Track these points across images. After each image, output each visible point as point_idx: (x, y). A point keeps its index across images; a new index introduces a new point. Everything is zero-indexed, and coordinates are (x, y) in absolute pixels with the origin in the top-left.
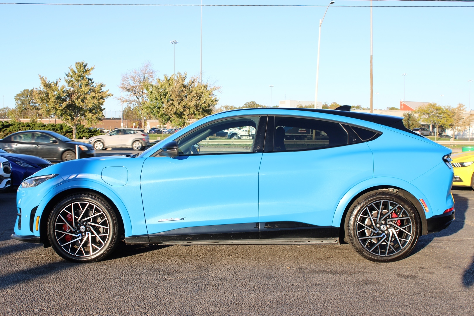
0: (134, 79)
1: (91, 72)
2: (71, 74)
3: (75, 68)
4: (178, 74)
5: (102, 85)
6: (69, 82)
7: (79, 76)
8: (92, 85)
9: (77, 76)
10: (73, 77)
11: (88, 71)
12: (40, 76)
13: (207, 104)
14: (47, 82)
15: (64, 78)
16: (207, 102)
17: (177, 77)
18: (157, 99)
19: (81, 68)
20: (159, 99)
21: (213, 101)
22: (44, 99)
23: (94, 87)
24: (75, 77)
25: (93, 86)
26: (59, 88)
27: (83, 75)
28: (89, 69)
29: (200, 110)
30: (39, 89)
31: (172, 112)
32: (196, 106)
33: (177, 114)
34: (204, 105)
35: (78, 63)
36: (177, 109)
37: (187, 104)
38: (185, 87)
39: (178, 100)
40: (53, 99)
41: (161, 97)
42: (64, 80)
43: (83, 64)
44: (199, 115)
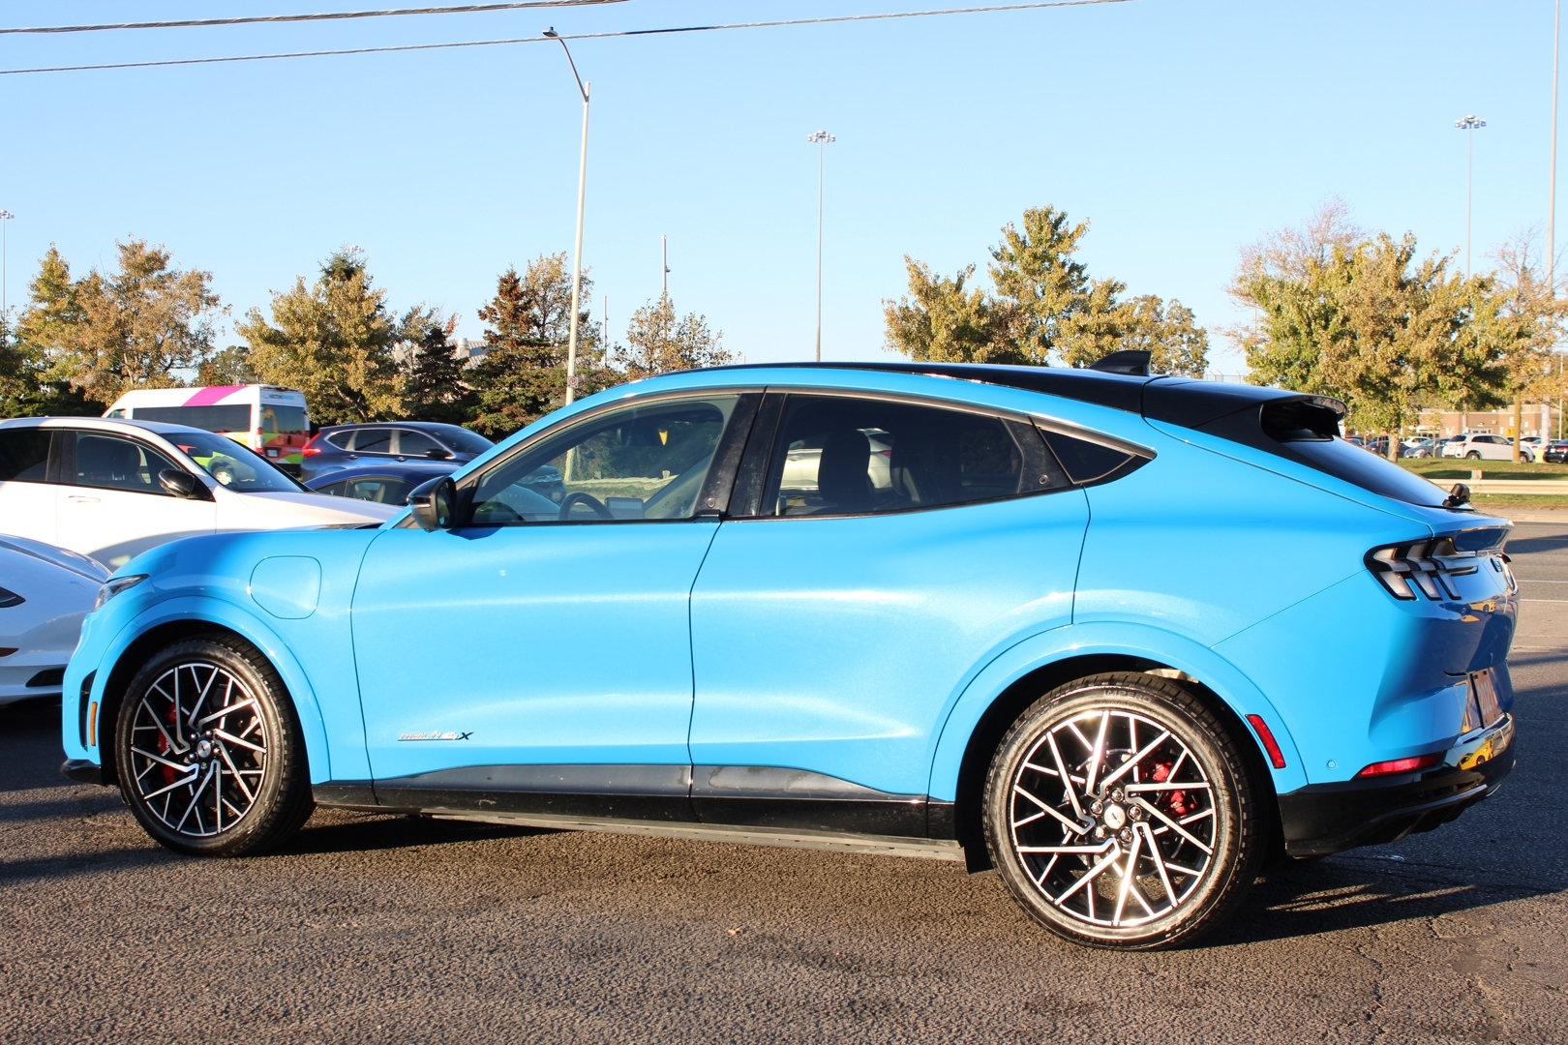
0: (1284, 261)
1: (1078, 242)
2: (1010, 250)
3: (1022, 232)
4: (1381, 240)
5: (1115, 285)
6: (1003, 278)
7: (1035, 257)
8: (1083, 287)
9: (1030, 256)
10: (1018, 261)
11: (1066, 240)
12: (908, 259)
13: (1482, 350)
14: (931, 282)
15: (989, 264)
16: (1482, 341)
17: (1379, 251)
18: (1295, 332)
19: (1041, 229)
20: (1302, 332)
21: (1508, 336)
22: (913, 335)
23: (1089, 292)
24: (1024, 261)
25: (1084, 291)
26: (968, 299)
27: (1052, 252)
28: (1070, 233)
29: (1457, 370)
30: (899, 303)
31: (1350, 379)
32: (1440, 354)
33: (1370, 384)
34: (1474, 353)
35: (1033, 213)
36: (1368, 368)
37: (1408, 350)
38: (1402, 285)
39: (1373, 334)
40: (942, 336)
41: (1309, 325)
42: (989, 271)
43: (1051, 216)
44: (1451, 388)
